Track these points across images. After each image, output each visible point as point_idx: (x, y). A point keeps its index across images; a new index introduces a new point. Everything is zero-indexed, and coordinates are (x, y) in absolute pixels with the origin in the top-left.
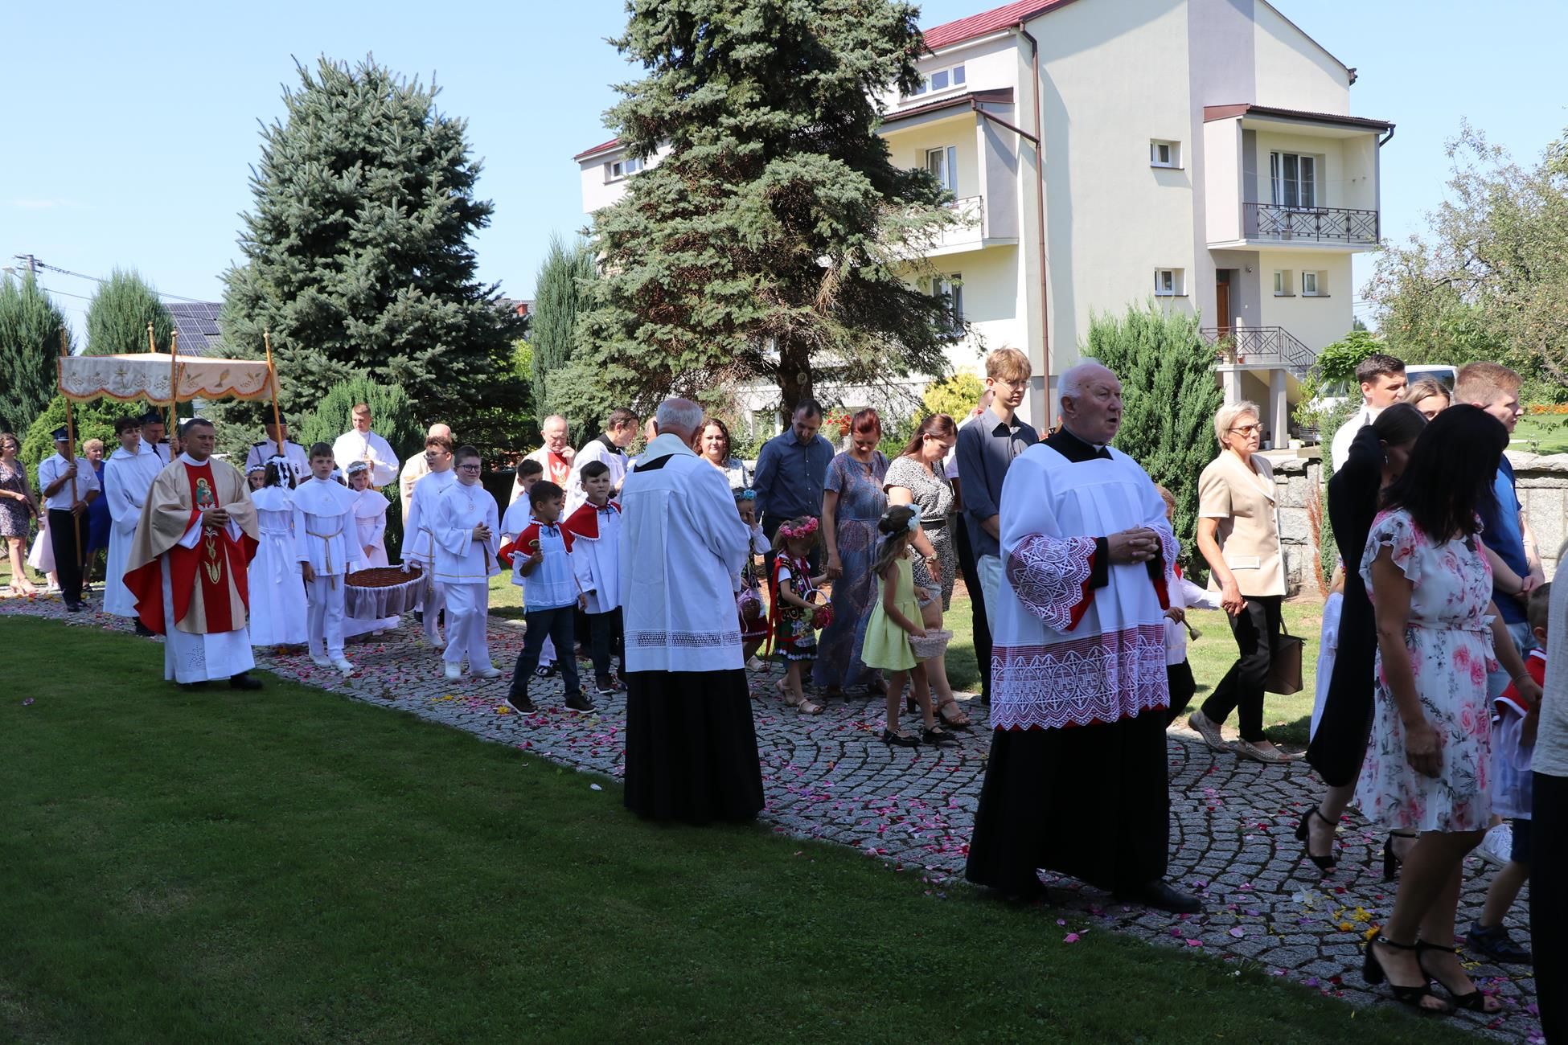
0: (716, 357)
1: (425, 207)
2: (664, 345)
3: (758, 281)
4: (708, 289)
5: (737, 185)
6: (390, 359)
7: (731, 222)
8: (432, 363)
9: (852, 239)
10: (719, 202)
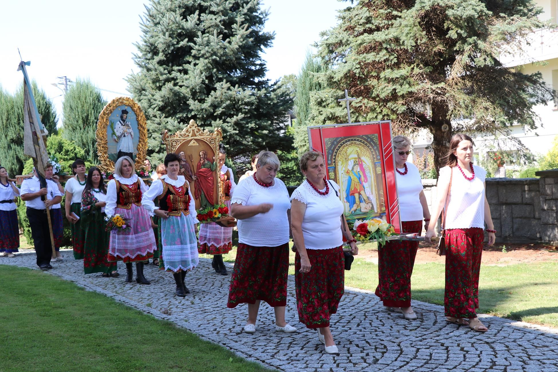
0: (388, 115)
1: (233, 35)
2: (357, 110)
3: (413, 68)
4: (382, 75)
5: (401, 12)
6: (213, 122)
7: (395, 34)
8: (237, 124)
9: (470, 40)
10: (390, 23)
